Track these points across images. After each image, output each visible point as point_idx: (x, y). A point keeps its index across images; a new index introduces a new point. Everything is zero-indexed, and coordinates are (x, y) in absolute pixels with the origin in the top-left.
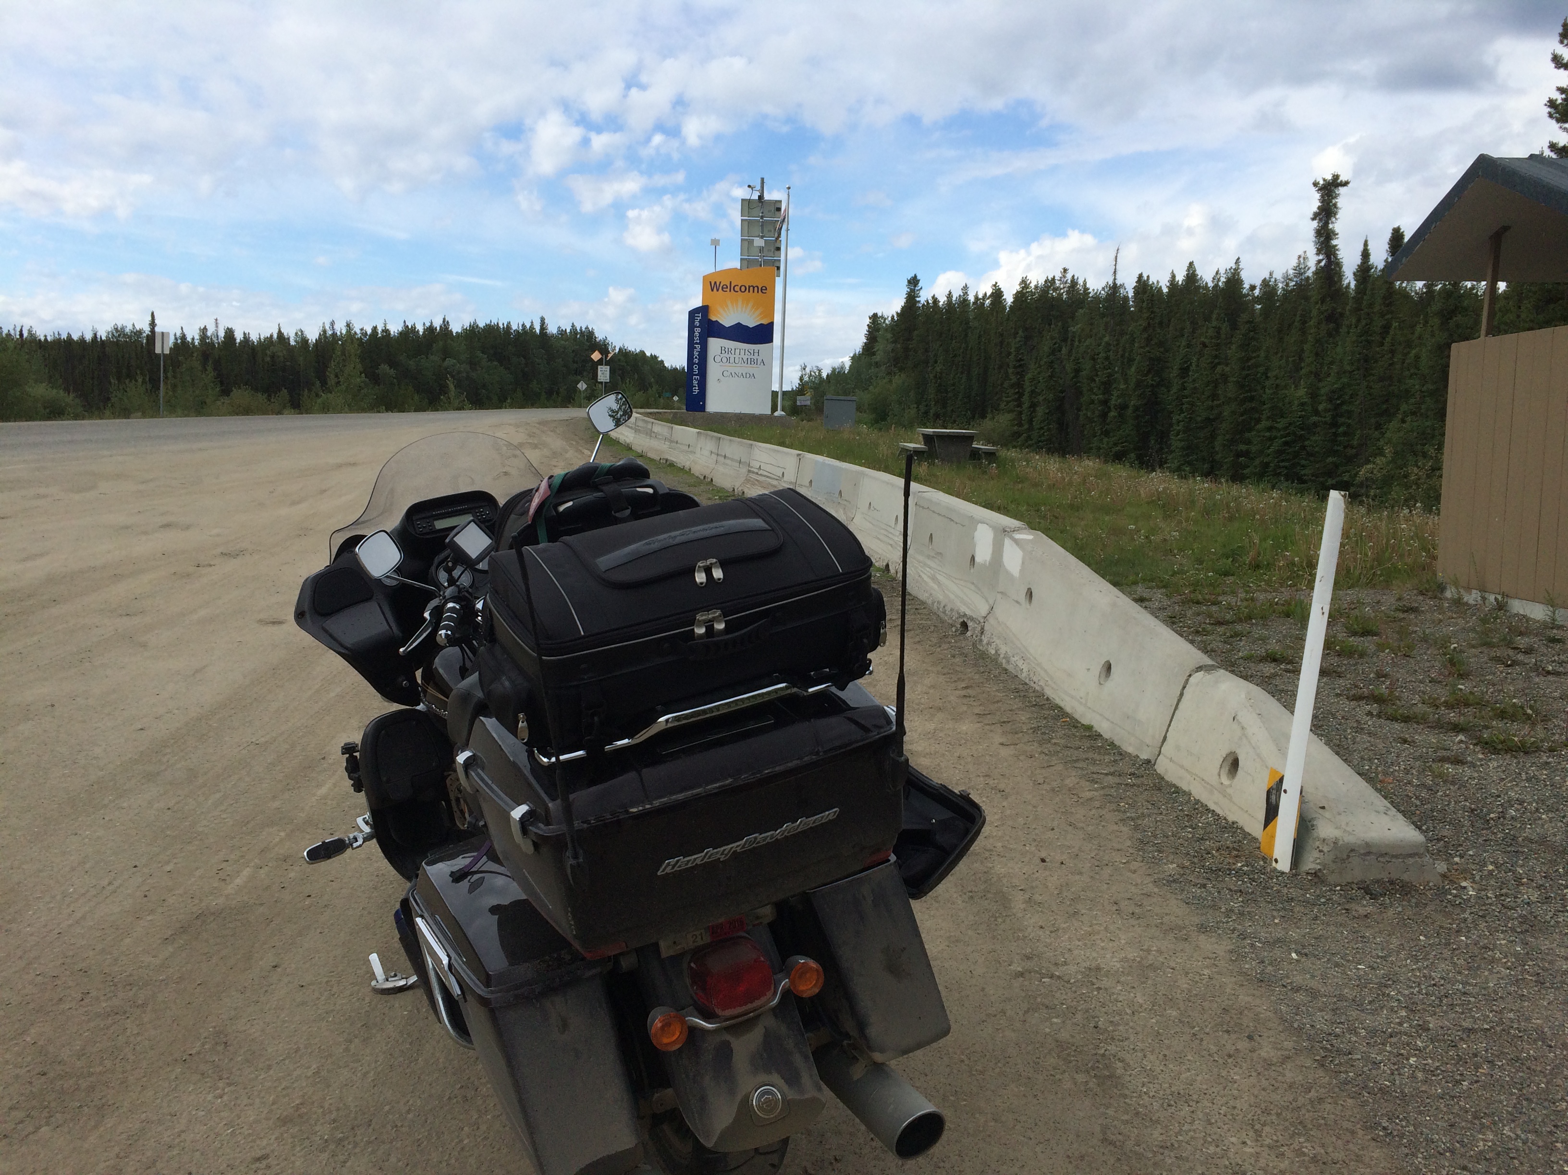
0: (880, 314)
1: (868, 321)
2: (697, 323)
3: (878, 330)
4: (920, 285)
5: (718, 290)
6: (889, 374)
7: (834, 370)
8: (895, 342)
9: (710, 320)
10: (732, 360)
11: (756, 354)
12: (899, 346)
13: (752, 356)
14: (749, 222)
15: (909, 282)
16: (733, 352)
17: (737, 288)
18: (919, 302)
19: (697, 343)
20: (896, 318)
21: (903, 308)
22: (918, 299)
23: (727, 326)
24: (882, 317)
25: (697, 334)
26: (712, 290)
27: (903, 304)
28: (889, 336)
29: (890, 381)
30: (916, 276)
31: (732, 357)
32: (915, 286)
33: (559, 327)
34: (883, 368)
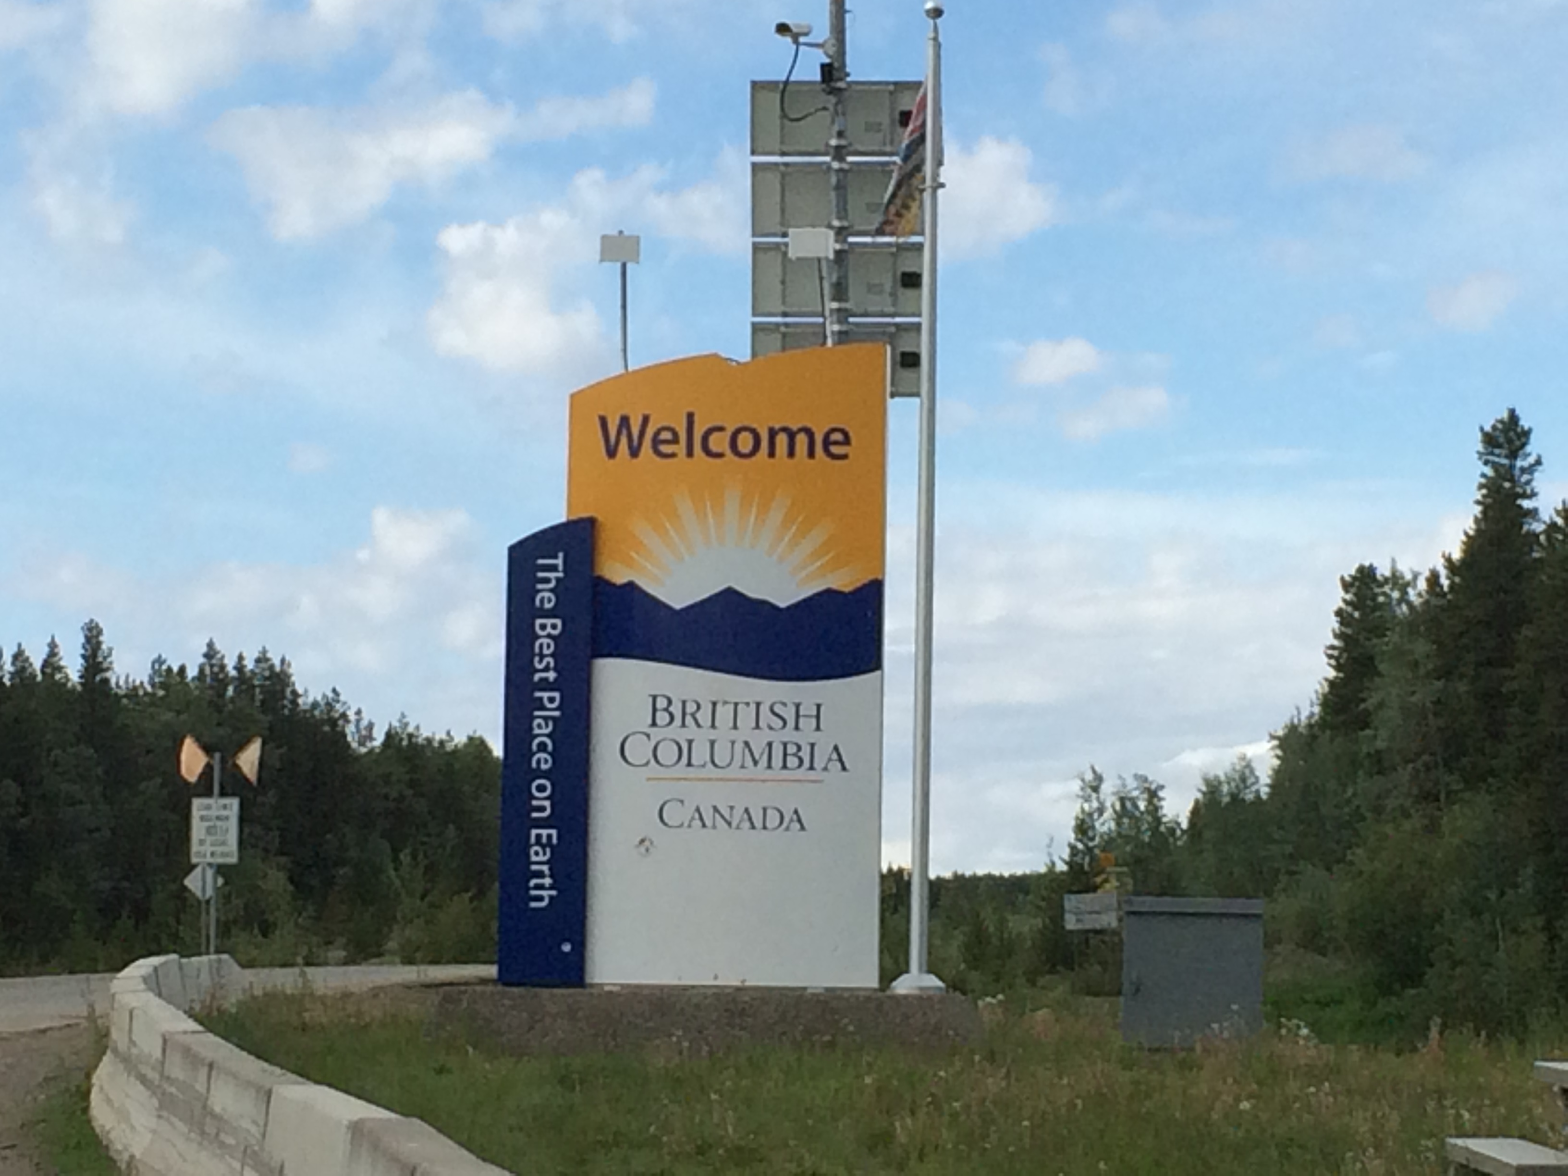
0: (1383, 570)
1: (1338, 598)
2: (546, 598)
3: (1378, 630)
4: (1533, 448)
5: (634, 452)
6: (1429, 797)
7: (1212, 788)
8: (1446, 673)
9: (601, 584)
10: (701, 754)
11: (807, 724)
12: (1462, 687)
13: (788, 735)
14: (785, 172)
15: (1490, 440)
16: (704, 716)
17: (720, 442)
18: (1533, 513)
19: (545, 685)
20: (1445, 582)
21: (1472, 544)
22: (1526, 504)
23: (678, 606)
24: (1395, 580)
25: (545, 644)
26: (612, 453)
27: (1470, 526)
28: (1422, 648)
29: (1432, 828)
30: (1513, 417)
31: (701, 738)
32: (1513, 455)
33: (159, 661)
34: (1404, 774)
